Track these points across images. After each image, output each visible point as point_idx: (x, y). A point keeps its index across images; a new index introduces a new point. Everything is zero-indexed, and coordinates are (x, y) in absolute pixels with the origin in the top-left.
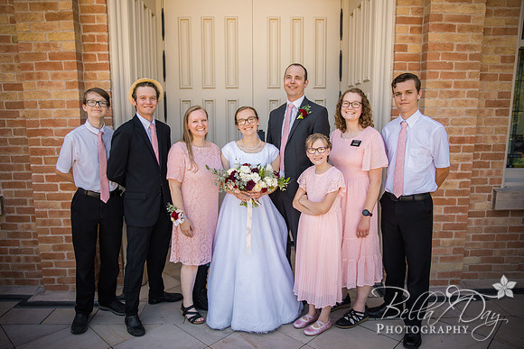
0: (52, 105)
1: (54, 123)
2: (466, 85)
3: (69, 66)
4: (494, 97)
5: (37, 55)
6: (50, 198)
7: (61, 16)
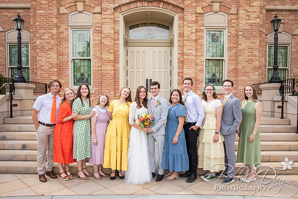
0: (108, 70)
1: (108, 74)
2: (192, 67)
3: (112, 63)
4: (200, 69)
5: (106, 60)
6: (106, 89)
7: (111, 53)
